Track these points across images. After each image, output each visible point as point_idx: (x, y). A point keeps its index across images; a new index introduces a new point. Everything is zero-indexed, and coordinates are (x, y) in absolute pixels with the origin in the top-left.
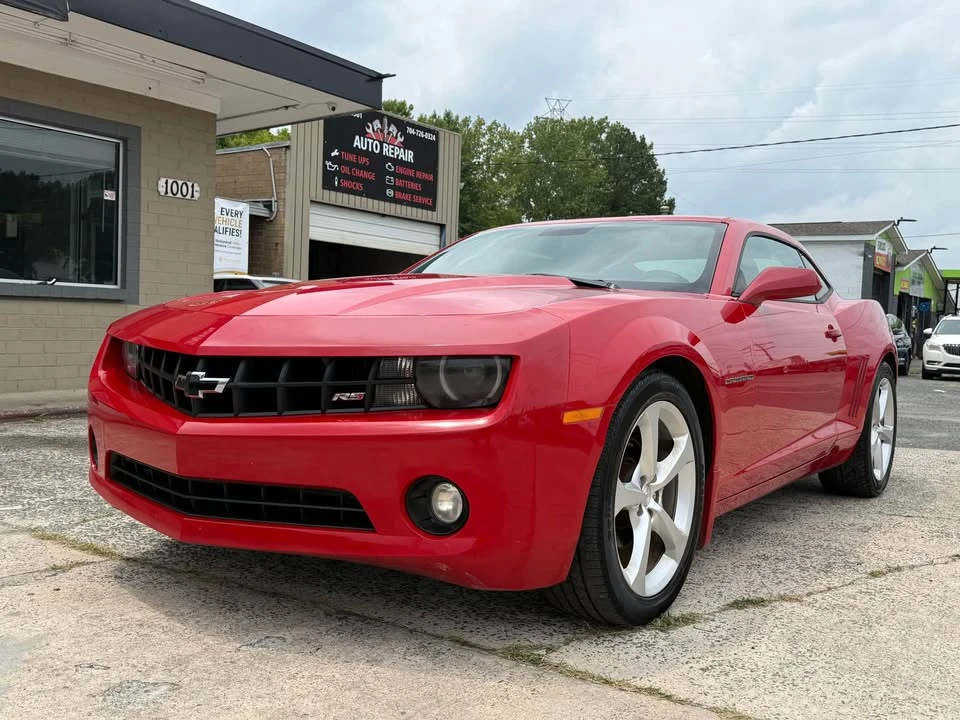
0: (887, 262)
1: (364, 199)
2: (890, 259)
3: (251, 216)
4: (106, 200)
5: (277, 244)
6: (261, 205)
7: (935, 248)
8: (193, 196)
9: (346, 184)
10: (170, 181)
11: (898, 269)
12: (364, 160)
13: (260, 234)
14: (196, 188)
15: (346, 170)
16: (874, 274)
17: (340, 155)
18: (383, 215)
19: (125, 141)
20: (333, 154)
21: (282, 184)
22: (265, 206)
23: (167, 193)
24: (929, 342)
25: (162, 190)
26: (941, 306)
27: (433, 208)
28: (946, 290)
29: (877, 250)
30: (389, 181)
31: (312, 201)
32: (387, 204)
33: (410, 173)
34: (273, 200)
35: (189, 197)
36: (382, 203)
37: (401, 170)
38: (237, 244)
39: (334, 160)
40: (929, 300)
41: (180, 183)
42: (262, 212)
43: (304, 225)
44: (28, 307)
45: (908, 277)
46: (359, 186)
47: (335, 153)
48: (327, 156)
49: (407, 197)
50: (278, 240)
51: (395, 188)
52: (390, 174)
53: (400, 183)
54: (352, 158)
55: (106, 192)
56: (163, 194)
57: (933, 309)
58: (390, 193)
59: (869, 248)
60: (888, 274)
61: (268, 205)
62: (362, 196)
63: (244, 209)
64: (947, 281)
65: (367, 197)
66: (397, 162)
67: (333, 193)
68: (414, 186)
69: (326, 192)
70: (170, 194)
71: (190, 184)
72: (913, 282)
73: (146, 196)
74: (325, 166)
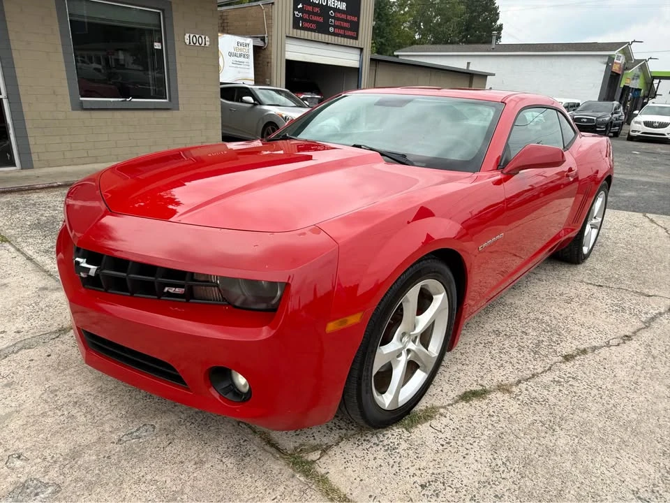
0: (620, 68)
1: (317, 34)
2: (622, 65)
3: (254, 46)
4: (156, 49)
5: (268, 63)
6: (259, 39)
7: (651, 58)
8: (205, 44)
9: (306, 25)
10: (192, 36)
11: (625, 72)
12: (317, 10)
13: (259, 56)
14: (207, 39)
15: (306, 16)
16: (611, 75)
17: (303, 7)
18: (328, 43)
19: (163, 11)
20: (299, 7)
21: (270, 26)
22: (261, 40)
23: (190, 43)
24: (636, 119)
25: (187, 42)
26: (647, 92)
27: (356, 38)
28: (652, 84)
29: (615, 61)
30: (331, 22)
31: (287, 36)
32: (330, 36)
33: (344, 16)
34: (266, 36)
35: (203, 45)
36: (327, 36)
37: (339, 15)
38: (248, 63)
39: (300, 10)
40: (640, 90)
41: (197, 36)
42: (260, 43)
43: (283, 50)
44: (118, 114)
45: (630, 76)
46: (314, 26)
47: (300, 6)
48: (295, 8)
49: (342, 32)
50: (269, 60)
51: (335, 27)
52: (332, 18)
53: (338, 23)
54: (310, 8)
55: (155, 44)
56: (188, 44)
57: (642, 94)
58: (331, 29)
59: (611, 59)
60: (619, 74)
61: (263, 39)
62: (315, 32)
63: (250, 41)
64: (654, 78)
65: (319, 32)
66: (336, 10)
67: (299, 31)
68: (347, 25)
69: (295, 30)
70: (192, 44)
71: (203, 37)
72: (633, 79)
73: (178, 45)
74: (294, 14)
